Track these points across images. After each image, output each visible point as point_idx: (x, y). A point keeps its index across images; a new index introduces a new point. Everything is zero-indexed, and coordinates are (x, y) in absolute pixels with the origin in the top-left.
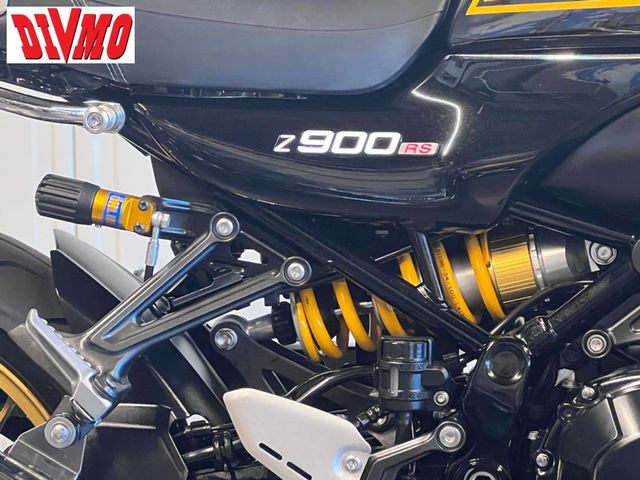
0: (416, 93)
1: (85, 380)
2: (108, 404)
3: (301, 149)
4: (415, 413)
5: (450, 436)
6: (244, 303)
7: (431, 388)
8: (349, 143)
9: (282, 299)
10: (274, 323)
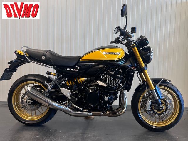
0: (76, 66)
1: (49, 87)
2: (51, 89)
3: (67, 70)
4: (75, 90)
6: (63, 81)
8: (71, 70)
10: (65, 83)
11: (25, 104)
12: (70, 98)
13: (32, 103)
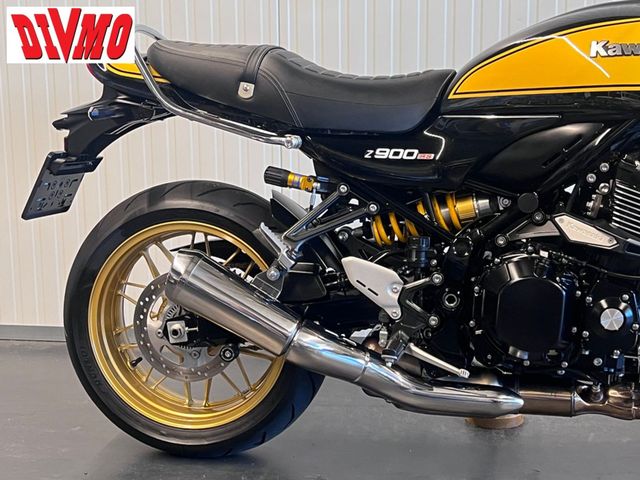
0: (425, 133)
1: (284, 252)
2: (293, 263)
3: (376, 157)
4: (422, 269)
5: (437, 278)
6: (351, 221)
7: (429, 258)
8: (396, 154)
9: (367, 220)
10: (363, 230)
11: (156, 342)
12: (395, 312)
13: (193, 340)
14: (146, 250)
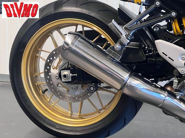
1: (124, 35)
10: (167, 26)
11: (55, 81)
13: (74, 81)
14: (52, 33)
